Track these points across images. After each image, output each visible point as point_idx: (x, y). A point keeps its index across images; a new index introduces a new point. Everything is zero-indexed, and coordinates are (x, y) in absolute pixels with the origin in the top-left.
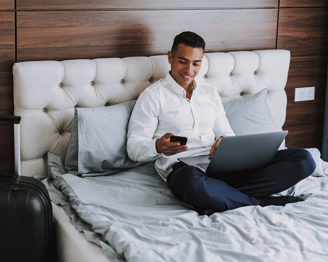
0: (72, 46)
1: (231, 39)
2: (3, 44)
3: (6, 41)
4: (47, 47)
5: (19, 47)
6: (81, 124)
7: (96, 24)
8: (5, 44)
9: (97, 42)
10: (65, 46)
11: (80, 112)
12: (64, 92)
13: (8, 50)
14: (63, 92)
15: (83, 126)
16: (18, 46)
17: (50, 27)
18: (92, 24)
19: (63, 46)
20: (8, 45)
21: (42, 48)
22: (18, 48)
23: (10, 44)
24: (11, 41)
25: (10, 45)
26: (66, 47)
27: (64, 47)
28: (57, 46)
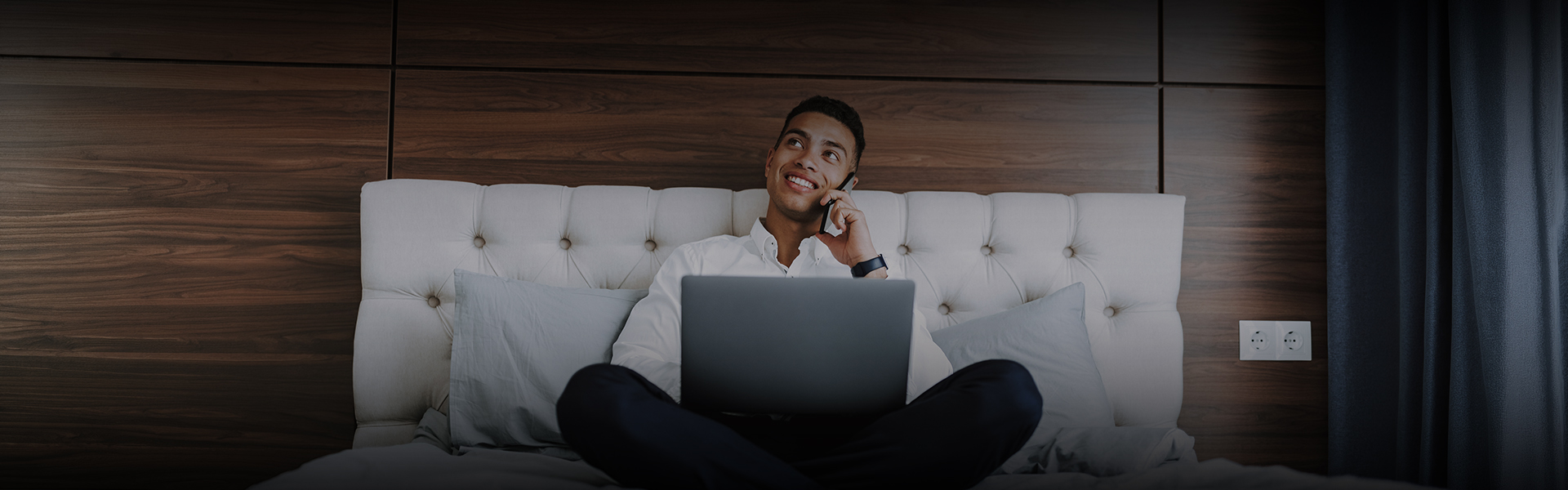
0: (535, 159)
1: (1006, 164)
2: (359, 144)
3: (367, 138)
4: (470, 157)
5: (398, 155)
6: (463, 308)
7: (602, 108)
8: (363, 144)
9: (603, 153)
10: (517, 158)
11: (462, 276)
12: (482, 258)
13: (370, 160)
14: (479, 257)
15: (467, 312)
16: (397, 152)
17: (478, 110)
18: (590, 108)
19: (513, 158)
20: (370, 147)
21: (457, 159)
22: (394, 155)
23: (375, 145)
24: (378, 139)
25: (374, 148)
26: (520, 161)
27: (515, 160)
28: (496, 158)
